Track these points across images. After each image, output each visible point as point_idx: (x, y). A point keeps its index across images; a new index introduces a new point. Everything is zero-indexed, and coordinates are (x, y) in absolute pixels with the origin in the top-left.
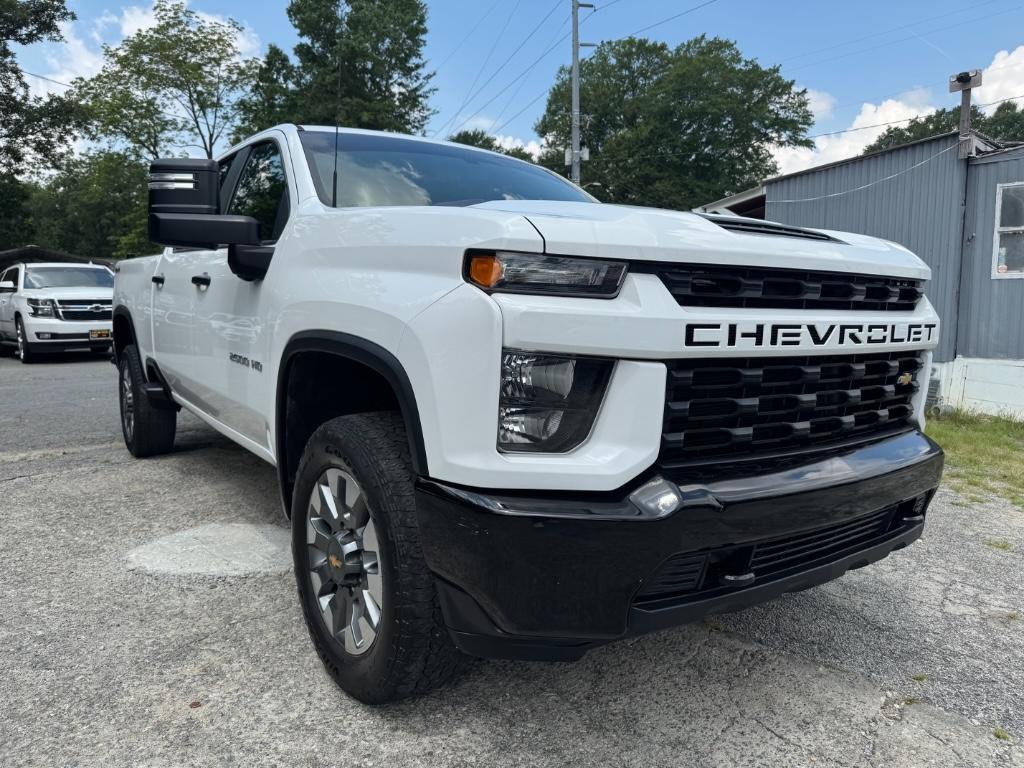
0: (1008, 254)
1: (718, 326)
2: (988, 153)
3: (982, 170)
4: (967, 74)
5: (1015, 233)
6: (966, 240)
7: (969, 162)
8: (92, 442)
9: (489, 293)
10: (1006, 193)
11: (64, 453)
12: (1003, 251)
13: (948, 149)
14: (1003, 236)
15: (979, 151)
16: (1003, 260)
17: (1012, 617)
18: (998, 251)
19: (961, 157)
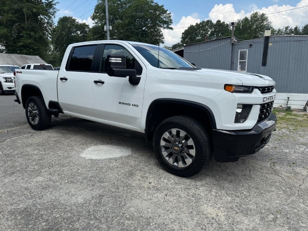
0: (241, 67)
1: (265, 98)
2: (237, 42)
3: (236, 46)
4: (234, 22)
5: (243, 62)
6: (232, 63)
7: (233, 44)
8: (10, 127)
9: (232, 93)
10: (241, 52)
11: (7, 131)
12: (240, 66)
13: (229, 41)
14: (240, 62)
15: (235, 42)
16: (240, 68)
17: (276, 147)
18: (239, 66)
19: (232, 43)
